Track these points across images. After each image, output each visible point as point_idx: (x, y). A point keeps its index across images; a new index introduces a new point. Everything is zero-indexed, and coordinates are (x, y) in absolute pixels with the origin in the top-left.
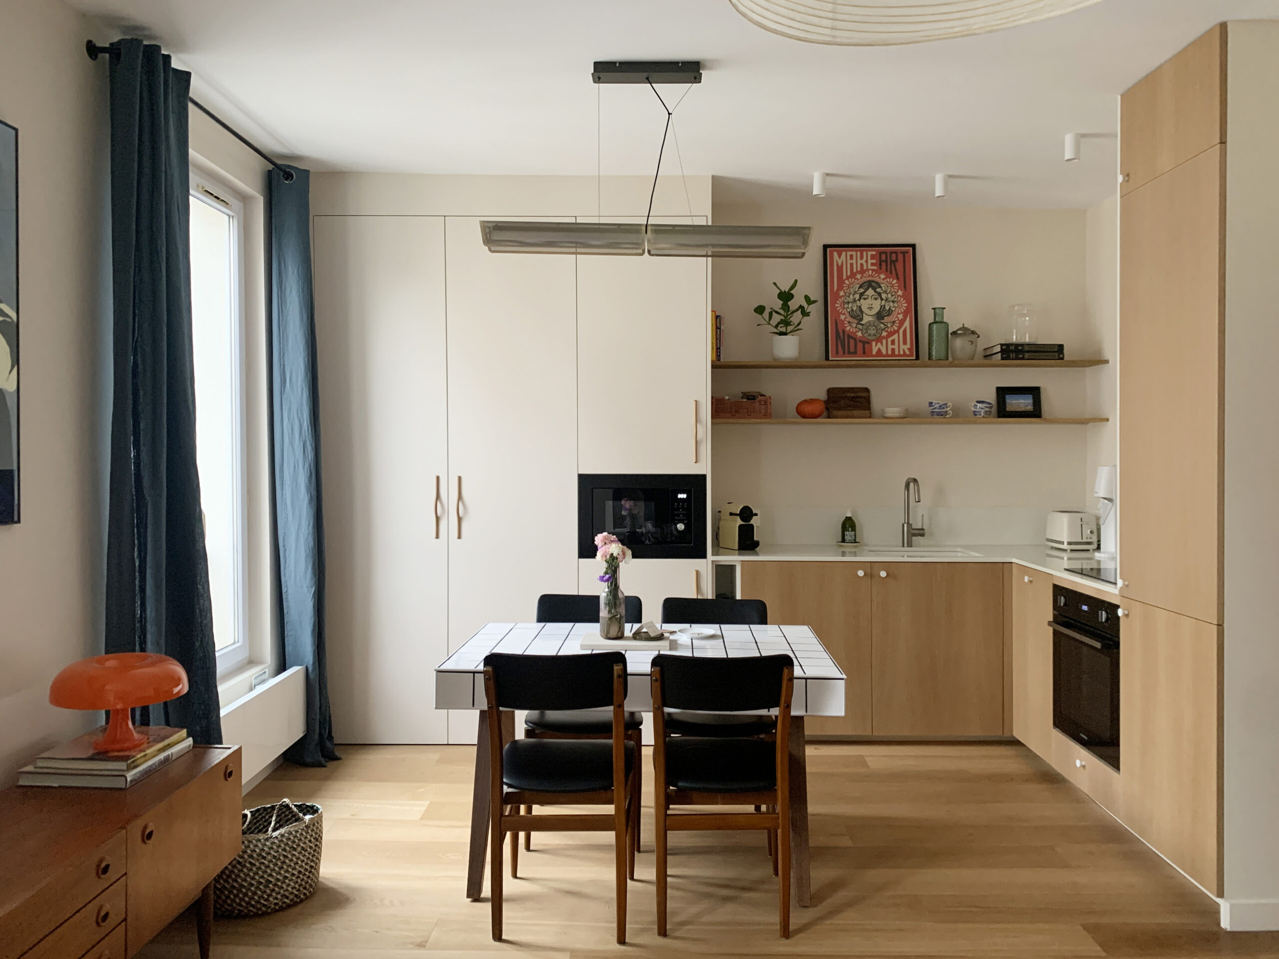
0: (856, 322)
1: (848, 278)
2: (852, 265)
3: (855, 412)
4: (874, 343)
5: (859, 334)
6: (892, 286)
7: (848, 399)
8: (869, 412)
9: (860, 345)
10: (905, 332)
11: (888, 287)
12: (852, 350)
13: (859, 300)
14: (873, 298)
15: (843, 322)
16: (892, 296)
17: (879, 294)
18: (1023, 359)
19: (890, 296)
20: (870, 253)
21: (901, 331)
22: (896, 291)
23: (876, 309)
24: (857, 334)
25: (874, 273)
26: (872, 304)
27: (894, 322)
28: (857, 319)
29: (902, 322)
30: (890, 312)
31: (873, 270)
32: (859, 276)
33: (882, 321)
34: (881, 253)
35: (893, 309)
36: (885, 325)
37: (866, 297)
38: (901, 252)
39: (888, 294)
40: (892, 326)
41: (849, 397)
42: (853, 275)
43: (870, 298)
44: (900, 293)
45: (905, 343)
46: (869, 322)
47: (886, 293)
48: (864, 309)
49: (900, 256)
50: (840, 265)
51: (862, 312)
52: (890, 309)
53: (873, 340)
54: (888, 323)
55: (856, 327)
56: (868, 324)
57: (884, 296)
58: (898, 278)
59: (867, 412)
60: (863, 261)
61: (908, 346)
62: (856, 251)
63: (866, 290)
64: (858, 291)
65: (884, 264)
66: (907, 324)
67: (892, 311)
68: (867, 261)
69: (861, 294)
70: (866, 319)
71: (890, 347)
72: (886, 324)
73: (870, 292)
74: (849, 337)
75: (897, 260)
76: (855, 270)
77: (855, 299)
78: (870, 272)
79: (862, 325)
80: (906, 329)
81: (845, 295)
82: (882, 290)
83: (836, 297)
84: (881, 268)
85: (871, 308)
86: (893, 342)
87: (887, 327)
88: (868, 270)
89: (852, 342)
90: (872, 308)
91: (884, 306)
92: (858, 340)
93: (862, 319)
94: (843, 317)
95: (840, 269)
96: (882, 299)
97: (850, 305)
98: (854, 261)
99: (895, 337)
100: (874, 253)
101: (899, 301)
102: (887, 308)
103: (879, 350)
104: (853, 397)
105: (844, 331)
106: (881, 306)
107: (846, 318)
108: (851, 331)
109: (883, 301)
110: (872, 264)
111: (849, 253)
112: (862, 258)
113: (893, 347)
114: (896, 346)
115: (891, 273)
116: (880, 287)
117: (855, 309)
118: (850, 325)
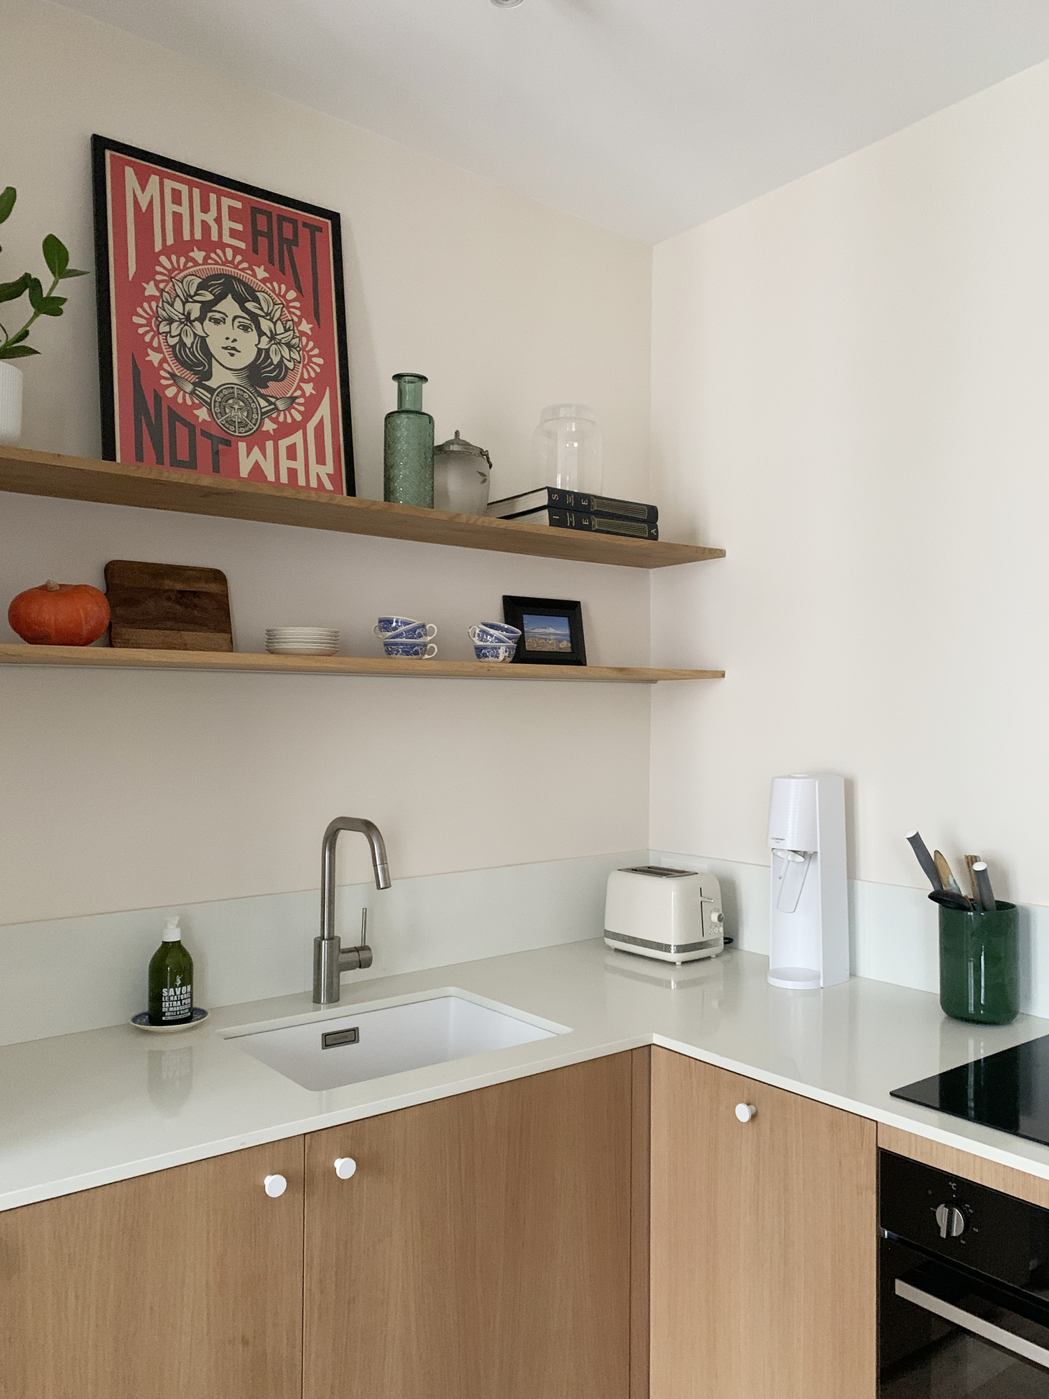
0: (194, 378)
1: (167, 251)
2: (177, 217)
3: (188, 636)
4: (242, 446)
5: (202, 414)
6: (286, 305)
7: (169, 599)
8: (226, 636)
9: (204, 446)
10: (319, 429)
11: (275, 304)
12: (183, 455)
13: (201, 319)
14: (236, 324)
15: (155, 371)
16: (286, 330)
17: (254, 318)
18: (588, 528)
19: (280, 328)
20: (226, 202)
21: (311, 426)
22: (296, 319)
23: (246, 357)
24: (196, 412)
25: (239, 258)
26: (235, 340)
27: (293, 399)
28: (196, 373)
29: (312, 405)
30: (281, 372)
31: (236, 250)
32: (198, 255)
33: (263, 391)
34: (255, 211)
35: (290, 365)
36: (270, 403)
37: (218, 316)
38: (305, 225)
39: (275, 324)
40: (288, 409)
41: (171, 590)
42: (181, 248)
43: (229, 320)
44: (305, 327)
45: (321, 460)
46: (229, 386)
47: (271, 320)
48: (215, 345)
49: (304, 234)
50: (144, 209)
51: (209, 355)
52: (281, 361)
53: (242, 438)
54: (277, 399)
55: (193, 393)
56: (226, 392)
57: (265, 325)
58: (299, 290)
59: (221, 637)
60: (210, 217)
61: (329, 468)
62: (191, 186)
63: (219, 298)
64: (196, 294)
65: (263, 242)
66: (324, 410)
67: (287, 368)
68: (218, 220)
69: (207, 307)
70: (220, 377)
71: (285, 464)
72: (273, 400)
73: (229, 306)
74: (174, 416)
75: (295, 241)
76: (187, 237)
77: (189, 314)
78: (229, 252)
79: (211, 390)
80: (321, 422)
81: (162, 295)
82: (262, 309)
83: (135, 297)
84: (255, 251)
85: (232, 351)
86: (292, 453)
87: (276, 408)
88: (223, 246)
89: (182, 432)
90: (234, 349)
91: (267, 350)
92: (198, 433)
93: (208, 375)
94: (155, 358)
95: (145, 220)
96: (261, 334)
97: (175, 327)
98: (184, 210)
99: (297, 438)
100: (239, 205)
101: (304, 348)
102: (276, 360)
103: (257, 468)
104: (181, 592)
105: (158, 398)
106: (260, 351)
107: (164, 360)
108: (180, 400)
109: (265, 339)
110: (233, 234)
111: (169, 184)
112: (205, 208)
113: (292, 464)
114: (299, 465)
115: (283, 270)
116: (257, 300)
117: (188, 341)
118: (175, 384)
